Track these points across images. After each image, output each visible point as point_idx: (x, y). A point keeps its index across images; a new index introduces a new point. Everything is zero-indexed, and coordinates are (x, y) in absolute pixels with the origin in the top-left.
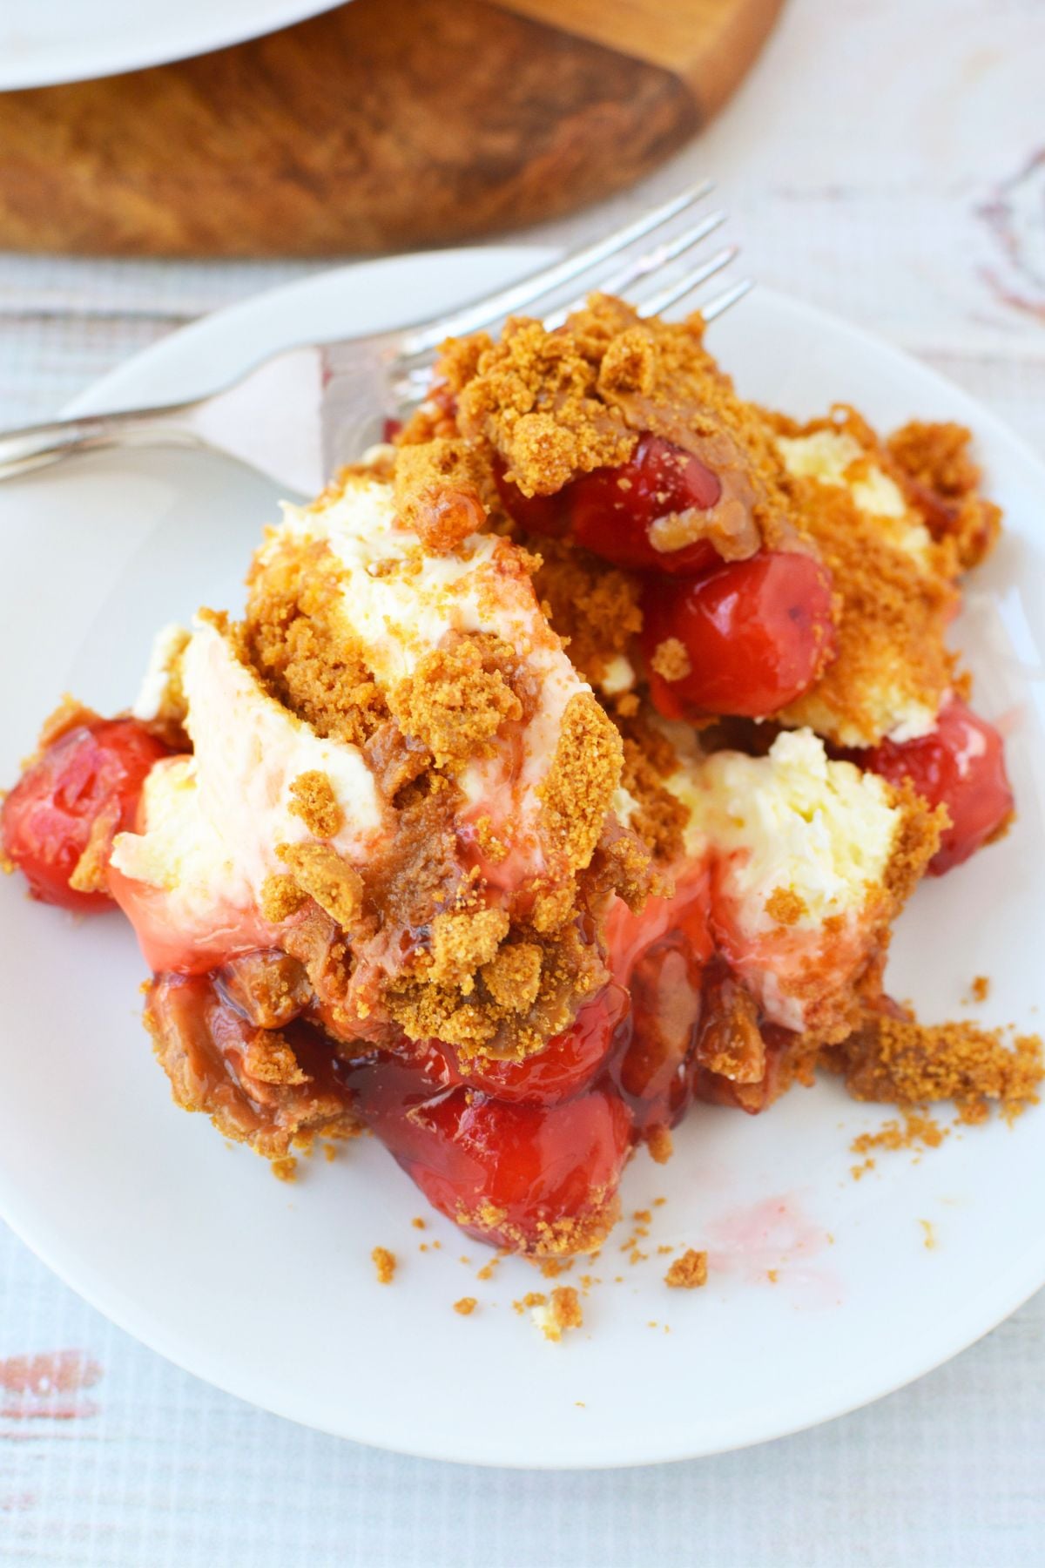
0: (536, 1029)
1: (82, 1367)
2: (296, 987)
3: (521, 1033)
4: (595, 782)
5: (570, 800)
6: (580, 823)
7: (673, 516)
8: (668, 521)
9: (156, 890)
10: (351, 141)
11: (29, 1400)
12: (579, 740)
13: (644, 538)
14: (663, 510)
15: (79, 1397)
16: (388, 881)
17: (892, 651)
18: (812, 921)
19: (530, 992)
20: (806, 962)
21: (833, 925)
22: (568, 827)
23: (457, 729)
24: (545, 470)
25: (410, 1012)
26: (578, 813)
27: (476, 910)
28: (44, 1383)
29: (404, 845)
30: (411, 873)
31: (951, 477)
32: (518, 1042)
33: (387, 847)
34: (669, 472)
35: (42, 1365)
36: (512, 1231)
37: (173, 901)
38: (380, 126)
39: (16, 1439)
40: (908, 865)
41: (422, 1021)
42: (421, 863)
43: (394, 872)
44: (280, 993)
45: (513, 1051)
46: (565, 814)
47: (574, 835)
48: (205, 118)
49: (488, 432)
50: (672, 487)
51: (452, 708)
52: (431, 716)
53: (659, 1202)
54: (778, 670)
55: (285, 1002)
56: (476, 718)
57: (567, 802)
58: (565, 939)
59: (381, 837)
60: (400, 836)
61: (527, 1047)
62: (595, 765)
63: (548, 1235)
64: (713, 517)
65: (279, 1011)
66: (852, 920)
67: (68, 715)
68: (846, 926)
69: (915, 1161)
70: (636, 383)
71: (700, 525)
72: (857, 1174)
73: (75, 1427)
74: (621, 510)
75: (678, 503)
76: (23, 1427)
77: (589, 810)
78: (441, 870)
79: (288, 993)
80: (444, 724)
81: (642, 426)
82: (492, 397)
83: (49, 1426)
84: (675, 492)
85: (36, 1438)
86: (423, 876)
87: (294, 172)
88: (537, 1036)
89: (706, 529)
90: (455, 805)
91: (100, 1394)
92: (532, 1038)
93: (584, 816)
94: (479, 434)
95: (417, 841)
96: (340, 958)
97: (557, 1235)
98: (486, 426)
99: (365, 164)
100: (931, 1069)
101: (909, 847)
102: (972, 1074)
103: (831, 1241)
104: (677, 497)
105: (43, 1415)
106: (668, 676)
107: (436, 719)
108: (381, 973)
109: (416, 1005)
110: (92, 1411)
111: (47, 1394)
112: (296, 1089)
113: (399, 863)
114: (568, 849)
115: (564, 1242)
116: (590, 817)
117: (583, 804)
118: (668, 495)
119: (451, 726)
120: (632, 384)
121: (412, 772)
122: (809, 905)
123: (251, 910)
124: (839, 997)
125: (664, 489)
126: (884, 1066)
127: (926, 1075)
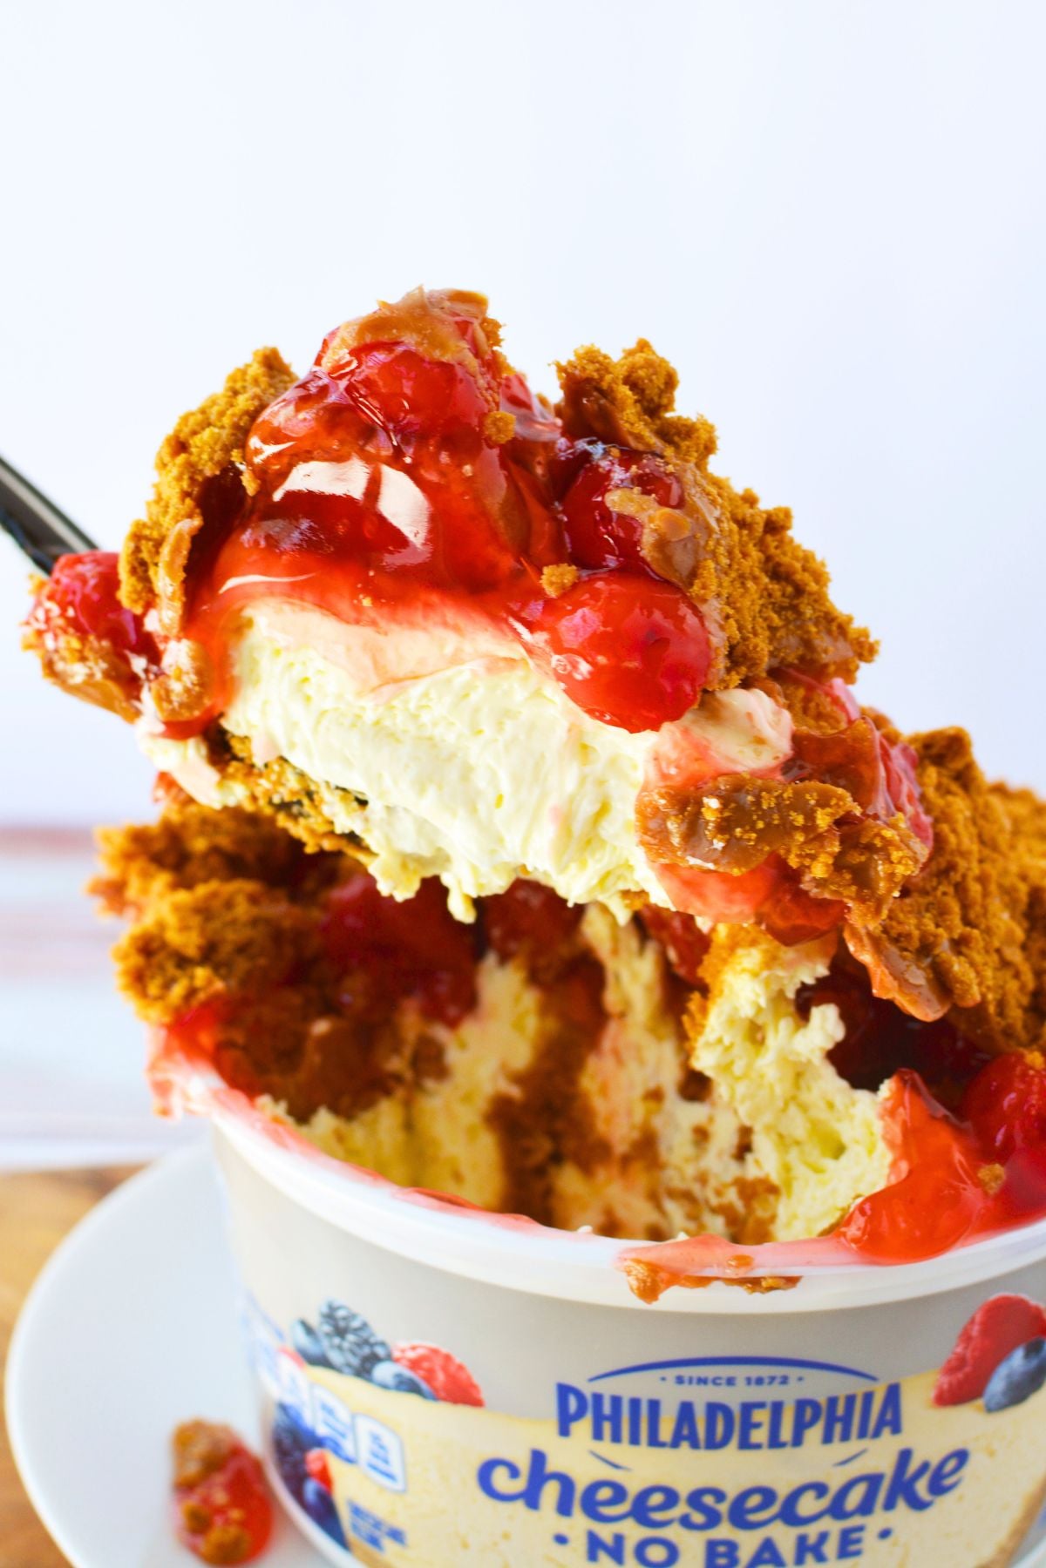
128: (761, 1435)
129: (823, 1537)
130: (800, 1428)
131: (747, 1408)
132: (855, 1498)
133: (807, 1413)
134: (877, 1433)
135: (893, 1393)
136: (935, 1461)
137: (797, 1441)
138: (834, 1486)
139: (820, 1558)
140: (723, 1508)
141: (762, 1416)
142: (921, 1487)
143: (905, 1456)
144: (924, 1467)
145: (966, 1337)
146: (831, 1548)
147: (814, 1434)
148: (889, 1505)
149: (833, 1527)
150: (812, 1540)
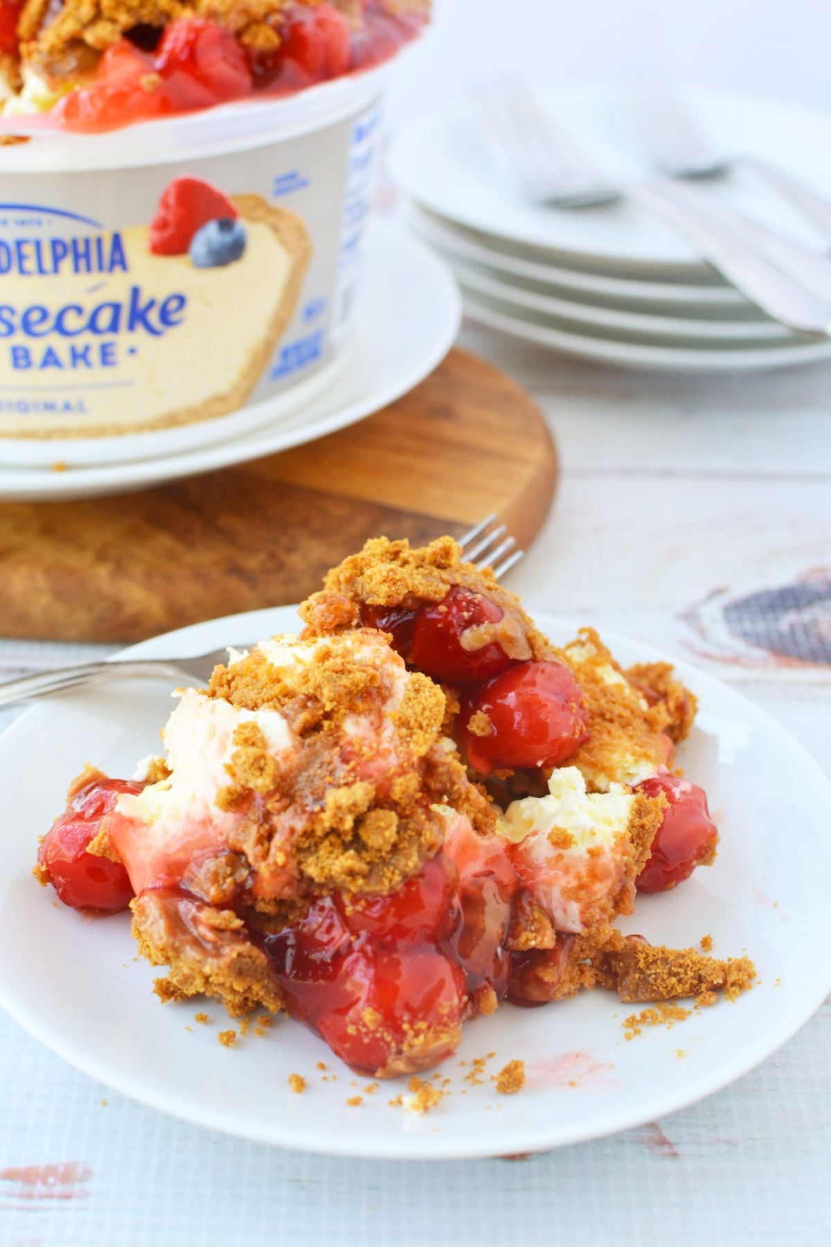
0: (396, 868)
1: (80, 1171)
2: (236, 871)
3: (385, 869)
4: (427, 708)
5: (412, 717)
6: (419, 731)
7: (474, 627)
8: (473, 630)
9: (144, 825)
10: (272, 556)
11: (39, 1188)
12: (417, 691)
13: (457, 643)
14: (468, 624)
15: (77, 1187)
16: (296, 777)
17: (625, 738)
18: (579, 851)
19: (391, 834)
20: (579, 877)
21: (594, 853)
22: (411, 735)
23: (339, 683)
24: (392, 587)
25: (311, 860)
26: (417, 725)
27: (353, 783)
28: (51, 1180)
29: (307, 757)
30: (312, 772)
31: (661, 687)
32: (384, 875)
33: (296, 759)
34: (470, 602)
35: (51, 1170)
36: (385, 1034)
37: (155, 830)
38: (289, 550)
39: (29, 1210)
40: (643, 827)
41: (320, 865)
42: (317, 765)
43: (300, 772)
44: (225, 876)
45: (380, 882)
46: (409, 728)
47: (415, 737)
48: (179, 548)
49: (356, 590)
50: (472, 609)
51: (337, 673)
52: (323, 677)
53: (491, 1056)
54: (548, 721)
55: (229, 880)
56: (351, 676)
57: (410, 718)
58: (413, 813)
59: (291, 752)
60: (304, 752)
61: (390, 880)
62: (427, 700)
63: (411, 1033)
64: (499, 627)
65: (225, 887)
66: (607, 849)
67: (88, 775)
68: (603, 852)
69: (669, 1028)
70: (448, 562)
71: (491, 631)
72: (628, 1037)
73: (73, 1203)
74: (441, 628)
75: (476, 620)
76: (35, 1203)
77: (424, 723)
78: (331, 767)
79: (232, 874)
80: (330, 680)
81: (452, 581)
82: (359, 567)
83: (55, 1203)
84: (474, 612)
85: (44, 1209)
86: (319, 772)
87: (235, 570)
88: (397, 872)
89: (495, 634)
90: (339, 737)
91: (92, 1185)
92: (393, 873)
93: (421, 727)
94: (352, 591)
95: (315, 754)
96: (265, 834)
97: (417, 1034)
98: (356, 585)
99: (281, 567)
100: (675, 969)
101: (643, 816)
102: (702, 973)
103: (613, 1067)
104: (476, 615)
105: (50, 1196)
106: (479, 733)
107: (327, 678)
108: (292, 831)
109: (315, 855)
110: (85, 1194)
111: (54, 1185)
112: (236, 932)
113: (303, 767)
114: (412, 746)
115: (422, 1038)
116: (425, 728)
117: (420, 719)
118: (470, 613)
119: (335, 682)
120: (445, 564)
121: (312, 718)
122: (576, 839)
123: (207, 822)
124: (603, 901)
125: (468, 611)
126: (642, 971)
127: (671, 974)
128: (30, 264)
129: (87, 349)
130: (57, 259)
131: (19, 244)
132: (105, 319)
133: (60, 249)
134: (111, 269)
135: (117, 241)
136: (160, 298)
137: (56, 270)
138: (89, 308)
139: (88, 364)
140: (17, 321)
141: (29, 250)
142: (153, 317)
143: (136, 292)
144: (151, 304)
145: (165, 204)
146: (95, 356)
147: (67, 264)
148: (131, 327)
149: (94, 341)
150: (80, 349)
